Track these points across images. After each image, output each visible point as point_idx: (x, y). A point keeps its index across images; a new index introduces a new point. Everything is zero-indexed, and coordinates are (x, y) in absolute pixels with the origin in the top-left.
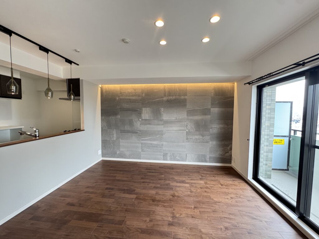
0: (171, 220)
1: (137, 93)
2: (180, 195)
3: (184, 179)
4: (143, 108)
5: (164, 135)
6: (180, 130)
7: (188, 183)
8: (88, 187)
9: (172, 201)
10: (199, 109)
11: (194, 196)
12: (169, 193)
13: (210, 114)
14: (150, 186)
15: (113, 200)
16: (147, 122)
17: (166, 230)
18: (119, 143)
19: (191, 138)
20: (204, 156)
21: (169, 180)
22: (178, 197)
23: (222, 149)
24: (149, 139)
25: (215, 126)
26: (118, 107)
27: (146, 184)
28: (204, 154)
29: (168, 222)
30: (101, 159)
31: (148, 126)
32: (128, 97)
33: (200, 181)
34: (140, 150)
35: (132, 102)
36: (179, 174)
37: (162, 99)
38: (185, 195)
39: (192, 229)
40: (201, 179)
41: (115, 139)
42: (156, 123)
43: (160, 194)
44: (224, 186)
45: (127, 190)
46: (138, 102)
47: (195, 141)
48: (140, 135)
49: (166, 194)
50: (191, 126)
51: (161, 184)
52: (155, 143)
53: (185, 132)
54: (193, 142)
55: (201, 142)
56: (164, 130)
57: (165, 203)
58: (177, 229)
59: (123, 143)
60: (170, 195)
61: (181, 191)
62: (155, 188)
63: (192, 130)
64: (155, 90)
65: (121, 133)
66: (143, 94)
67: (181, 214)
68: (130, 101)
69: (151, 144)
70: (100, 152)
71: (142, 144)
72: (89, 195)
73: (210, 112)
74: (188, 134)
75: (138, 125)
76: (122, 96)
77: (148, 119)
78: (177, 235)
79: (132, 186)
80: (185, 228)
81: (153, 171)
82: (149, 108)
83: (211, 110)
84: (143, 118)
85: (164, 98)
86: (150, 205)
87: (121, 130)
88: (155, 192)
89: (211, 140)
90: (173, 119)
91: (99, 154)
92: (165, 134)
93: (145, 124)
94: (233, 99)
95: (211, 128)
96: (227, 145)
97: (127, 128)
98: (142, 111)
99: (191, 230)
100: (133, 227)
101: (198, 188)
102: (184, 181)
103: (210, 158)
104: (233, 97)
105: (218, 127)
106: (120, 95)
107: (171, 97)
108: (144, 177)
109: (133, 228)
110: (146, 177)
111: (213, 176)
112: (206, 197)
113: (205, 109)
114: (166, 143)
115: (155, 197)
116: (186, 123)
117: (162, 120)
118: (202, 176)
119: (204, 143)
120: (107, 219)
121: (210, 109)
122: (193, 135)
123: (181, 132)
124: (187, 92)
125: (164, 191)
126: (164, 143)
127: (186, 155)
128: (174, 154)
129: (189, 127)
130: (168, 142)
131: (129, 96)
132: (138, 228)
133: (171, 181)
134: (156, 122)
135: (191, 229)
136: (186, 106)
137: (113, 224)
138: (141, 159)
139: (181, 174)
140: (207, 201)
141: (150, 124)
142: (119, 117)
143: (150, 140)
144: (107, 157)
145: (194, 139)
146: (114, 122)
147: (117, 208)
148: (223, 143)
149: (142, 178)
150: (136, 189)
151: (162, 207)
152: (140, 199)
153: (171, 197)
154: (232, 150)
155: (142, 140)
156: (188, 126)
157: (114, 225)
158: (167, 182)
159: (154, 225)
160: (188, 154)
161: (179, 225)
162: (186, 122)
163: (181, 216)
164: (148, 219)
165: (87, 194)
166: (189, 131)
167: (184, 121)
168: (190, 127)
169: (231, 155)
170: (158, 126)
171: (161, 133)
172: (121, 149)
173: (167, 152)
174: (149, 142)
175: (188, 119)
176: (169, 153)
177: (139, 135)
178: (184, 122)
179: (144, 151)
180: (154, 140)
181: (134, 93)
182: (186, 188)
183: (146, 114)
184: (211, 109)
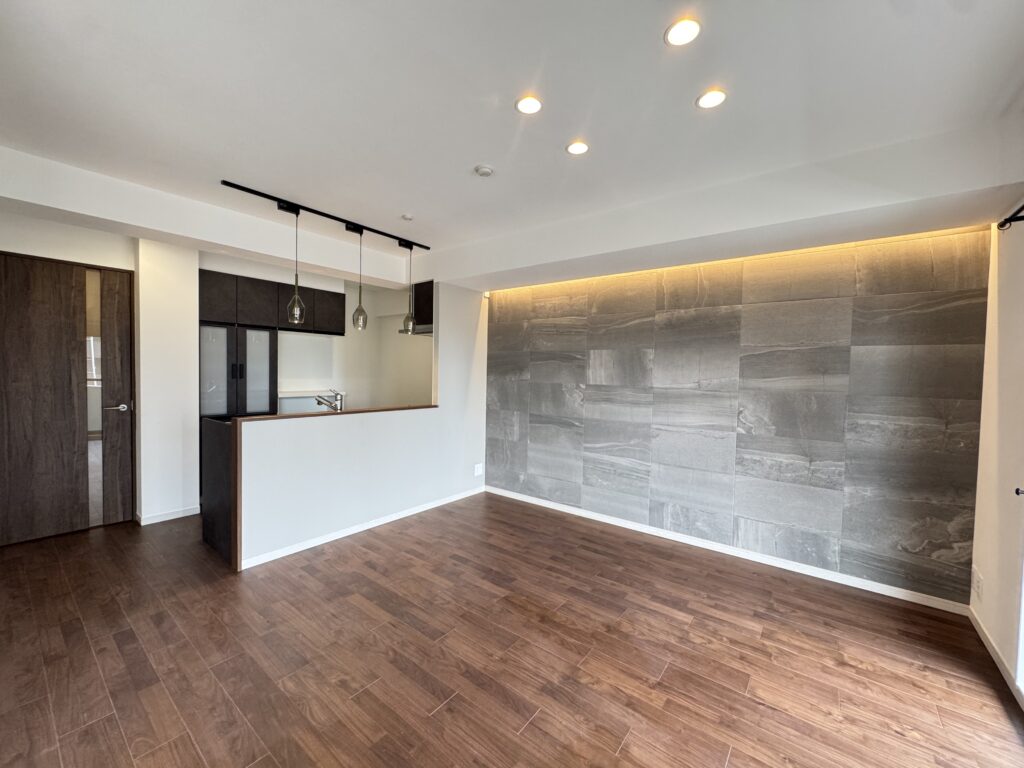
0: (556, 682)
1: (575, 307)
2: (636, 633)
3: (687, 596)
4: (592, 351)
5: (654, 441)
6: (712, 427)
7: (692, 612)
8: (419, 543)
9: (597, 640)
10: (794, 352)
11: (681, 654)
12: (602, 617)
13: (846, 371)
14: (560, 581)
15: (451, 584)
16: (602, 393)
17: (527, 697)
18: (526, 451)
19: (755, 462)
20: (818, 541)
21: (631, 585)
22: (627, 636)
23: (915, 524)
24: (607, 447)
25: (876, 423)
26: (525, 349)
27: (554, 574)
28: (814, 530)
29: (545, 683)
30: (483, 488)
31: (604, 406)
32: (551, 321)
33: (751, 620)
34: (580, 480)
35: (562, 334)
36: (680, 578)
37: (650, 319)
38: (652, 639)
39: (603, 731)
40: (757, 616)
41: (516, 438)
42: (630, 399)
43: (573, 611)
44: (851, 672)
45: (497, 573)
46: (579, 333)
47: (775, 473)
48: (581, 434)
49: (593, 616)
50: (755, 416)
51: (598, 587)
52: (624, 462)
53: (734, 434)
54: (766, 478)
55: (802, 483)
56: (656, 424)
57: (572, 637)
58: (558, 709)
59: (535, 451)
60: (603, 625)
61: (649, 625)
62: (573, 591)
63: (763, 432)
64: (630, 294)
65: (531, 422)
66: (591, 306)
67: (598, 682)
68: (559, 331)
69: (612, 465)
70: (480, 469)
71: (585, 460)
72: (411, 559)
73: (848, 362)
74: (742, 444)
75: (576, 402)
76: (537, 317)
77: (604, 383)
78: (548, 722)
79: (515, 568)
80: (582, 719)
81: (599, 548)
82: (610, 351)
83: (852, 352)
84: (591, 383)
85: (657, 317)
86: (527, 625)
87: (531, 415)
88: (564, 602)
89: (853, 480)
90: (689, 385)
91: (476, 474)
92: (658, 435)
93: (596, 401)
94: (981, 300)
95: (854, 428)
96: (946, 514)
97: (547, 409)
98: (589, 358)
99: (596, 731)
100: (456, 655)
101: (721, 640)
102: (686, 602)
103: (845, 552)
104: (984, 293)
105: (891, 427)
106: (532, 314)
107: (682, 311)
108: (562, 557)
109: (453, 656)
110: (568, 558)
111: (826, 624)
112: (731, 674)
113: (825, 348)
114: (662, 466)
115: (555, 613)
116: (736, 403)
117: (648, 390)
118: (770, 608)
119: (816, 485)
120: (415, 617)
121: (849, 351)
122: (765, 449)
123: (718, 434)
124: (743, 289)
125: (592, 608)
126: (654, 467)
127: (736, 520)
128: (688, 510)
129: (749, 416)
130: (668, 465)
131: (553, 317)
132: (463, 662)
133: (637, 588)
134: (629, 393)
135: (599, 729)
136: (738, 342)
137: (420, 630)
138: (580, 507)
139: (685, 580)
140: (724, 688)
141: (608, 400)
142: (527, 376)
143: (609, 452)
144: (496, 486)
145: (771, 467)
146: (516, 390)
147: (449, 603)
148: (917, 498)
149: (554, 558)
150: (519, 578)
151: (556, 642)
152: (513, 604)
153: (602, 630)
154: (971, 537)
155: (586, 449)
156: (746, 412)
157: (419, 633)
158: (623, 588)
159: (504, 672)
160: (742, 521)
161: (573, 704)
162: (736, 398)
163: (595, 687)
164: (500, 653)
165: (409, 556)
166: (749, 430)
167: (728, 394)
168: (753, 419)
169: (969, 563)
170: (636, 409)
171: (644, 433)
172: (531, 470)
173: (663, 500)
174: (606, 458)
175: (744, 388)
176: (671, 504)
177: (577, 433)
178: (730, 398)
179: (591, 485)
180: (622, 453)
181: (568, 307)
182: (674, 624)
183: (600, 368)
184: (854, 348)
